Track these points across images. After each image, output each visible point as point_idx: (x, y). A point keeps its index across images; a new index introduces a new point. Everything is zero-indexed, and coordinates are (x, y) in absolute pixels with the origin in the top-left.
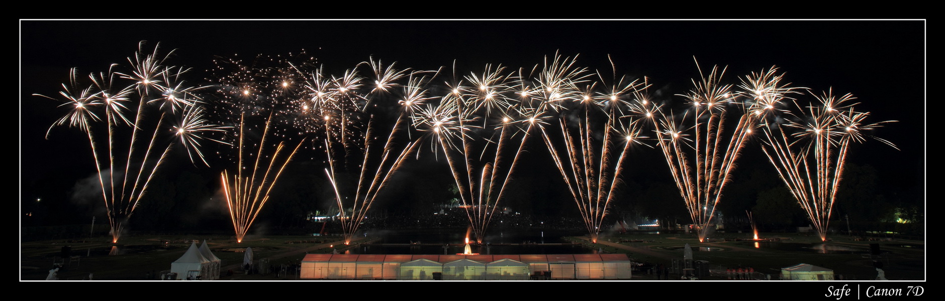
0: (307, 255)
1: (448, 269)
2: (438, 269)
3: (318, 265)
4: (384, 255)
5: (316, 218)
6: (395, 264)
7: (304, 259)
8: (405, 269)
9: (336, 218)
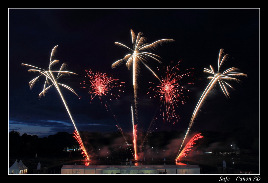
0: (64, 166)
1: (123, 172)
2: (119, 172)
3: (68, 170)
4: (96, 166)
5: (67, 150)
6: (101, 169)
7: (62, 167)
8: (105, 171)
9: (76, 150)
